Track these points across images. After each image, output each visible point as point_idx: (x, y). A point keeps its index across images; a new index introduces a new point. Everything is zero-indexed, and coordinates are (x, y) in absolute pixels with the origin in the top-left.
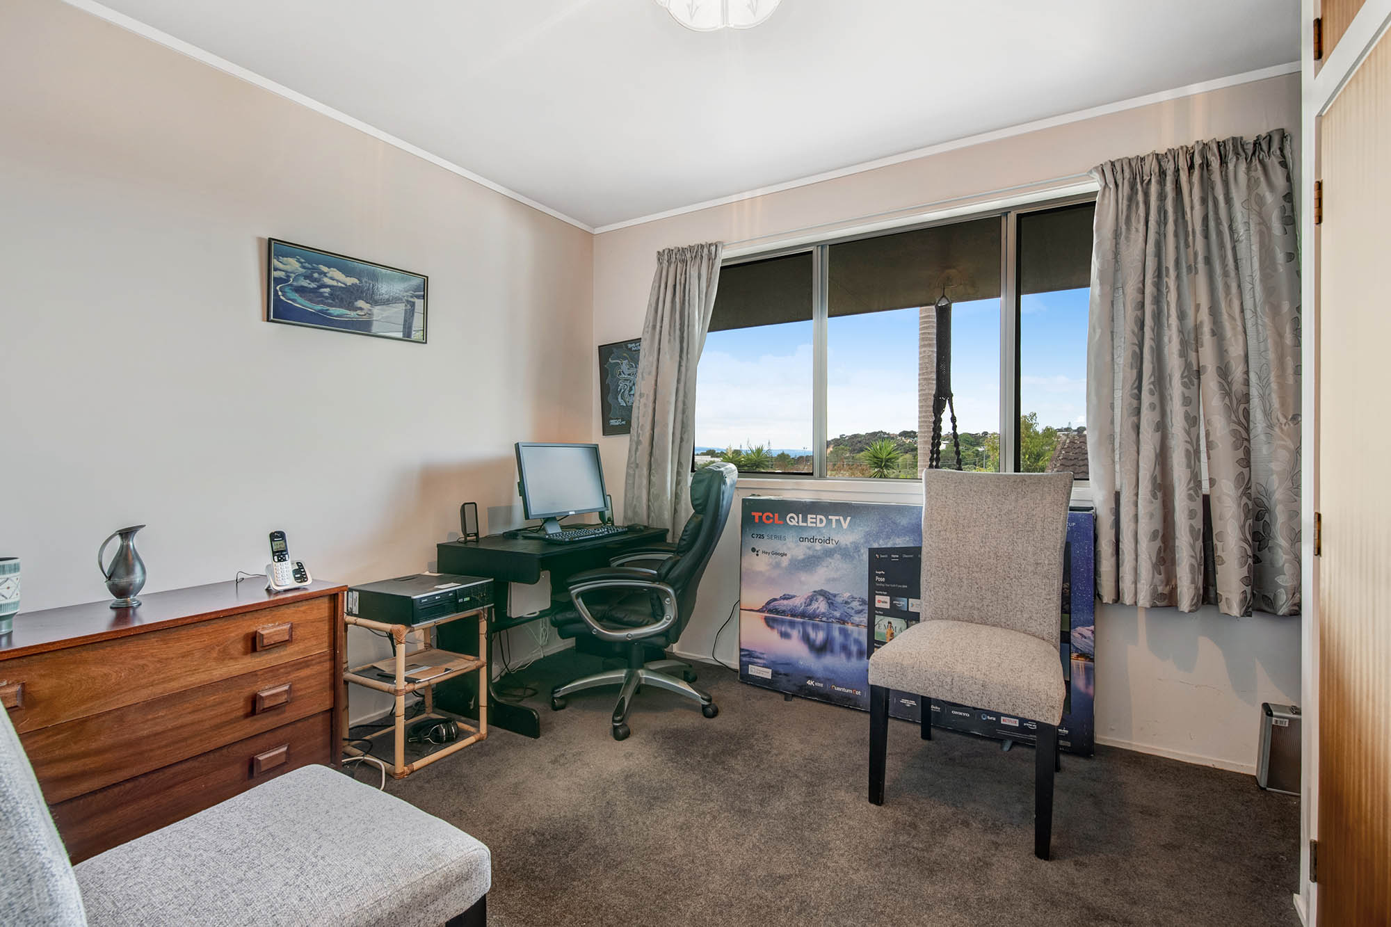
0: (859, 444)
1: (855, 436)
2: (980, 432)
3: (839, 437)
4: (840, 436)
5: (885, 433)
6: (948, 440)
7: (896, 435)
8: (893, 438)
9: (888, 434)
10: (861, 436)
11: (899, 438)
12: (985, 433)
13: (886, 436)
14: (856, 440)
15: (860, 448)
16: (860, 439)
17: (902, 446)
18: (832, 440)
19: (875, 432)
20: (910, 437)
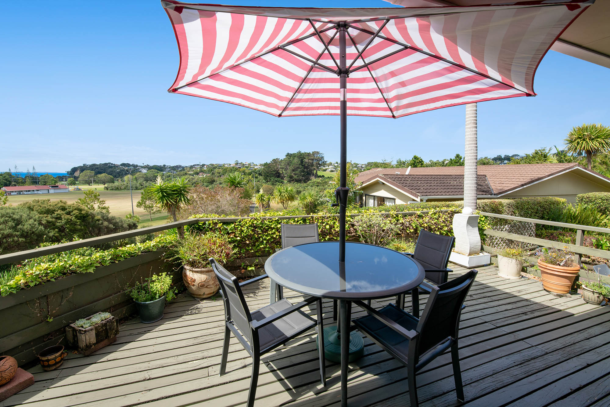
0: (97, 169)
1: (94, 165)
2: (162, 165)
3: (82, 165)
4: (84, 165)
5: (112, 164)
7: (119, 165)
8: (117, 167)
9: (114, 164)
10: (98, 165)
11: (120, 167)
12: (164, 165)
13: (113, 165)
15: (98, 171)
16: (97, 167)
17: (124, 171)
18: (79, 167)
20: (127, 166)
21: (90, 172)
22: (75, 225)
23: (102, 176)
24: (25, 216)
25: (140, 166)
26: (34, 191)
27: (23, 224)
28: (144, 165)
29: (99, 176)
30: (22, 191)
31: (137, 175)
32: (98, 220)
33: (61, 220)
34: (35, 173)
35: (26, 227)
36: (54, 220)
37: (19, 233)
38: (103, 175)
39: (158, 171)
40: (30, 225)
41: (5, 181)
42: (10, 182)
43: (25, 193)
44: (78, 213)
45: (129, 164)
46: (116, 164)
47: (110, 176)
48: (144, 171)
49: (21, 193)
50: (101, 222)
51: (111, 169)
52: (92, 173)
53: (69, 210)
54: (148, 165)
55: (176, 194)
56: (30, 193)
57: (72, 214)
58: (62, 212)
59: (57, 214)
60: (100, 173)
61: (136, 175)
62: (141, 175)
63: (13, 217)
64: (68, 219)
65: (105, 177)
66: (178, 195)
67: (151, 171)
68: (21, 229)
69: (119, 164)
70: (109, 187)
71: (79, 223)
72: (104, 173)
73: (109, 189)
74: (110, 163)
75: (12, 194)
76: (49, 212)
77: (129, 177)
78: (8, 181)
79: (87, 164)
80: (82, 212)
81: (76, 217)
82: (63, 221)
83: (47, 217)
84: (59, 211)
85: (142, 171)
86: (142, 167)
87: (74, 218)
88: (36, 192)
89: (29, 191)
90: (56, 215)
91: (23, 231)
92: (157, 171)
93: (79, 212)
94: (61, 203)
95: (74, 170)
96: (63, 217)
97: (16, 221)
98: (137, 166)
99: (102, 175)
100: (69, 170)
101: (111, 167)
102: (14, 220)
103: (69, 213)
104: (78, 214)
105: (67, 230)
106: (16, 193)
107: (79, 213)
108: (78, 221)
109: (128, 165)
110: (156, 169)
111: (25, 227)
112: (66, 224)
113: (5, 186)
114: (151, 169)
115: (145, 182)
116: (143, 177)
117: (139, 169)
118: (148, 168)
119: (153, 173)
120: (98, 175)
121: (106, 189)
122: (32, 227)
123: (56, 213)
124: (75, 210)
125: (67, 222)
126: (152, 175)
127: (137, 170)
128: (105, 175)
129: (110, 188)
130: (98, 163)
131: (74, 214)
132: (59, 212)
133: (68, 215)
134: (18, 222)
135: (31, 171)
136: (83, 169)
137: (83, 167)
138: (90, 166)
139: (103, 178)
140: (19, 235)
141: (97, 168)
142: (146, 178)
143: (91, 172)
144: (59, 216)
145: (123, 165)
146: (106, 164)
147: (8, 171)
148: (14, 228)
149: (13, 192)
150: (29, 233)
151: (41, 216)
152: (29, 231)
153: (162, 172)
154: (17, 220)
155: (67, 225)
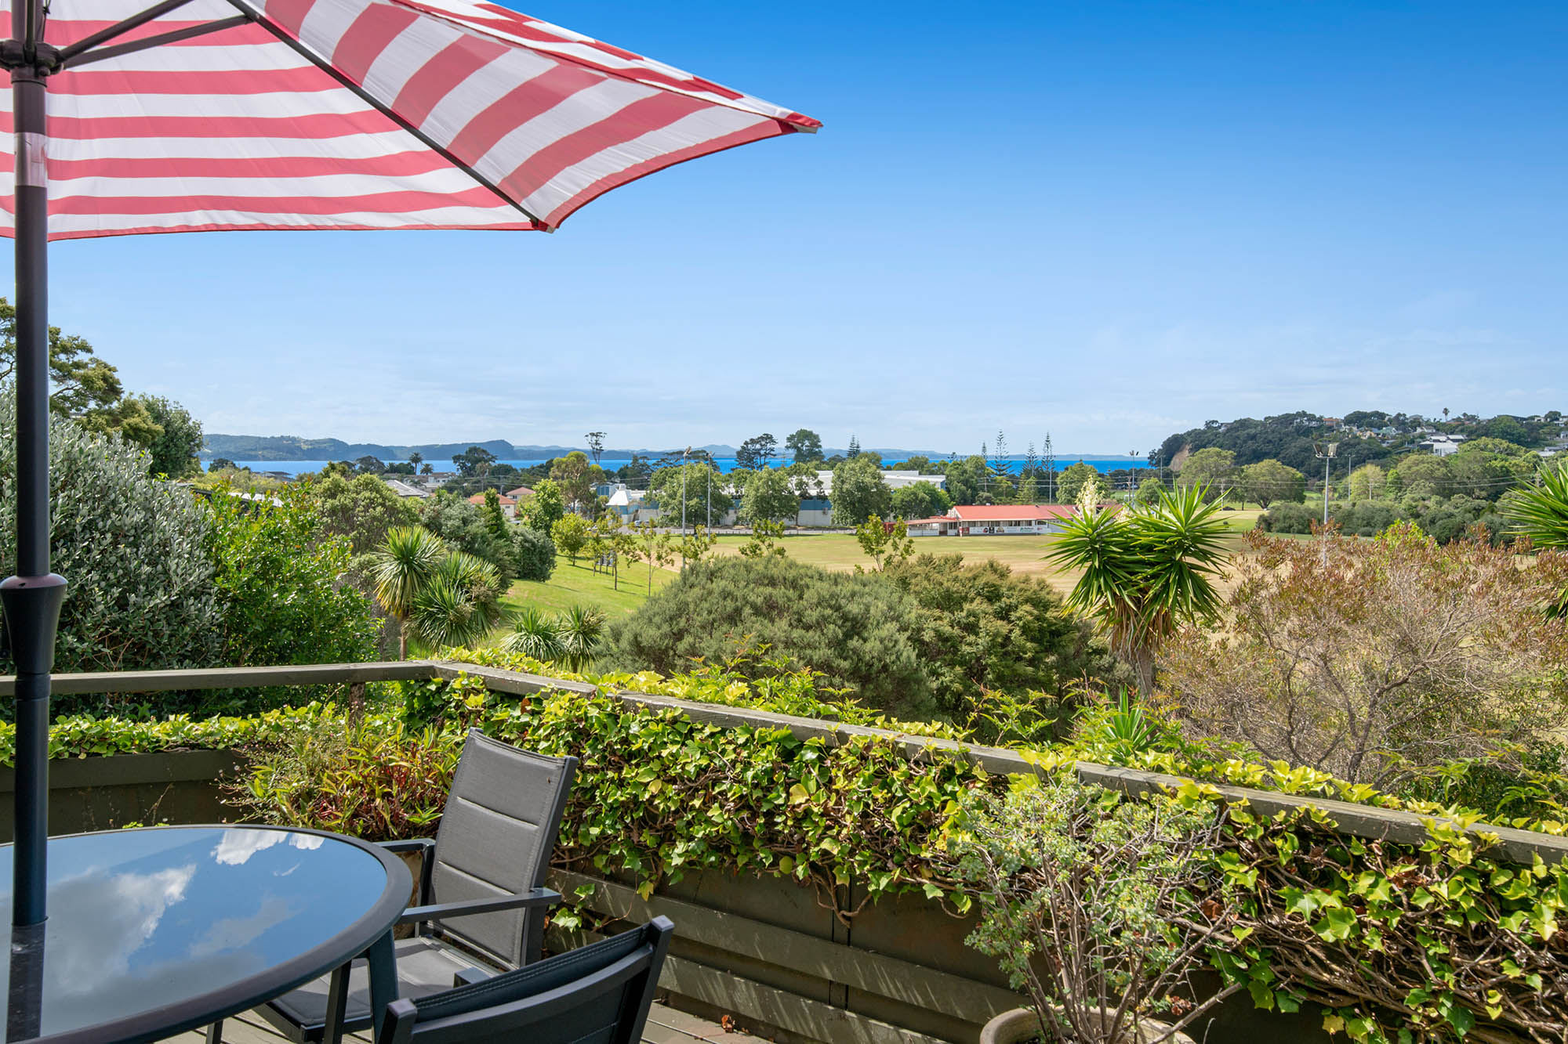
1: (1243, 424)
2: (1542, 413)
3: (1202, 427)
4: (1207, 424)
5: (1312, 418)
6: (1462, 431)
7: (1339, 423)
8: (1330, 429)
9: (1320, 419)
10: (1256, 424)
11: (1344, 428)
12: (1554, 416)
13: (1314, 424)
14: (1243, 433)
15: (1254, 451)
16: (1252, 431)
17: (1353, 446)
18: (1189, 434)
19: (1288, 416)
20: (1371, 425)
21: (1218, 455)
22: (1019, 659)
23: (1261, 470)
24: (878, 608)
25: (1428, 424)
26: (1029, 523)
27: (866, 635)
28: (1450, 417)
29: (1251, 469)
30: (998, 523)
31: (1406, 465)
32: (1100, 652)
33: (977, 634)
34: (1047, 461)
35: (871, 647)
36: (957, 631)
37: (845, 664)
38: (1266, 464)
39: (1515, 446)
40: (882, 641)
41: (963, 487)
42: (974, 489)
43: (1006, 529)
44: (1031, 614)
45: (1381, 416)
46: (1326, 417)
47: (1289, 469)
48: (1446, 446)
49: (996, 528)
50: (1106, 660)
51: (1303, 441)
52: (1225, 458)
53: (1008, 601)
54: (1473, 418)
55: (1152, 565)
56: (1018, 529)
57: (1013, 618)
58: (985, 606)
59: (968, 611)
60: (1258, 457)
61: (1401, 468)
62: (1422, 468)
63: (846, 609)
64: (996, 635)
65: (1272, 474)
66: (1157, 568)
67: (1476, 447)
68: (855, 651)
69: (1341, 415)
70: (1277, 520)
71: (1029, 654)
72: (1275, 456)
73: (1276, 526)
74: (1304, 414)
75: (972, 530)
76: (949, 602)
77: (1365, 476)
78: (971, 487)
79: (1220, 421)
80: (1048, 615)
81: (1026, 630)
82: (980, 641)
83: (940, 618)
84: (978, 600)
85: (1436, 446)
86: (1439, 428)
87: (1017, 631)
88: (1035, 528)
89: (1018, 523)
90: (964, 614)
91: (859, 660)
92: (1505, 444)
93: (1036, 612)
94: (989, 573)
95: (1173, 446)
96: (982, 623)
97: (849, 624)
98: (1417, 422)
99: (1261, 464)
100: (1158, 447)
101: (1307, 432)
102: (845, 618)
103: (1004, 615)
104: (1029, 618)
105: (990, 676)
106: (981, 530)
107: (1038, 619)
108: (1029, 645)
109: (1375, 420)
110: (1506, 434)
111: (868, 646)
112: (988, 651)
113: (958, 504)
114: (1479, 436)
115: (1435, 498)
116: (1430, 476)
117: (1422, 437)
118: (1469, 428)
119: (1486, 454)
120: (1244, 467)
121: (1263, 525)
122: (886, 648)
123: (967, 606)
124: (1027, 601)
125: (994, 646)
126: (1477, 468)
127: (1412, 442)
128: (1273, 465)
129: (1278, 525)
130: (1260, 418)
131: (1019, 619)
132: (978, 605)
133: (1002, 618)
134: (855, 627)
135: (1040, 452)
136: (1199, 440)
137: (1204, 432)
138: (1228, 431)
139: (1261, 479)
140: (846, 671)
141: (1253, 437)
142: (1446, 478)
143: (1224, 453)
144: (972, 619)
145: (1358, 419)
146: (1287, 419)
147: (979, 453)
148: (839, 645)
149: (974, 524)
150: (875, 668)
151: (925, 612)
152: (875, 660)
153: (1534, 452)
154: (854, 619)
155: (991, 654)
